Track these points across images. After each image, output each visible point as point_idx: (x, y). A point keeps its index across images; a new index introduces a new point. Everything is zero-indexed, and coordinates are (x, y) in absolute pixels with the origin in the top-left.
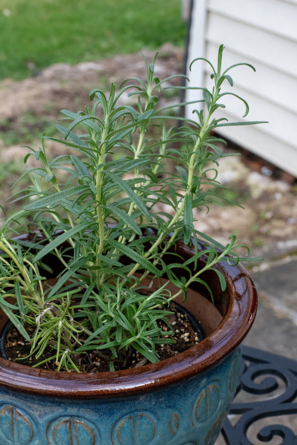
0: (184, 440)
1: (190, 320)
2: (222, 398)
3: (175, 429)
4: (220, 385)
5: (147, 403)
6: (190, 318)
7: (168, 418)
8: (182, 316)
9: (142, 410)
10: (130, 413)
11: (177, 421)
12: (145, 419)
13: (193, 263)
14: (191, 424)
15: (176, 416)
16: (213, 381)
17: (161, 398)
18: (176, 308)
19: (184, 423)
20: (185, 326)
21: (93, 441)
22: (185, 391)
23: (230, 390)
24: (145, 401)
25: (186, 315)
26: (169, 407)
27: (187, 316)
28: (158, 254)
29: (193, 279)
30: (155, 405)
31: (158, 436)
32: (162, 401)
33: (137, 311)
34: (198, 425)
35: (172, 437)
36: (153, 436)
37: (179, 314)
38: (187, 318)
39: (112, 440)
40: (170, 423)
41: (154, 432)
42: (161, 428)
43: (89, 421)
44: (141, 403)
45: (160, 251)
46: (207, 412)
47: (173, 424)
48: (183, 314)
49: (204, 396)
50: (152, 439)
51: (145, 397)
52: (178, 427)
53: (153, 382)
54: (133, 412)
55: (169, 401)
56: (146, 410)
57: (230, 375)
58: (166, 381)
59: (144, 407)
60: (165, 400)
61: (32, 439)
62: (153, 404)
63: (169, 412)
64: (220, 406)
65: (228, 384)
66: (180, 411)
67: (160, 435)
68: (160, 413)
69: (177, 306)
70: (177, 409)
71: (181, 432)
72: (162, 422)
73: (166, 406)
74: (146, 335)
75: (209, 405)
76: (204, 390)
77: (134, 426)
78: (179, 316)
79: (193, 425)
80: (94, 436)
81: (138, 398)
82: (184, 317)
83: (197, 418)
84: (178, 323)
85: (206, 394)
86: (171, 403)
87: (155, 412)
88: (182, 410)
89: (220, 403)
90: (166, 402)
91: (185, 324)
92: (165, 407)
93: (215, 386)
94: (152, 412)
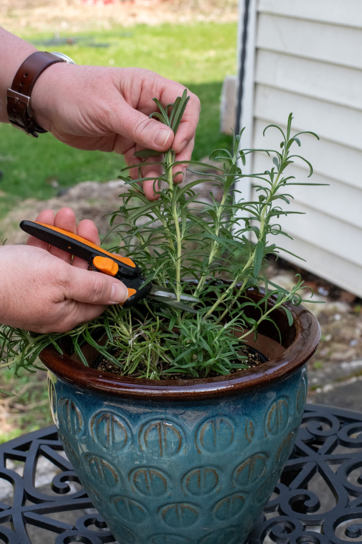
0: (258, 449)
1: (260, 358)
2: (291, 415)
3: (249, 436)
4: (289, 402)
5: (226, 409)
6: (261, 356)
7: (244, 425)
8: (253, 356)
9: (223, 415)
10: (212, 417)
11: (252, 429)
12: (225, 423)
13: (264, 303)
14: (264, 435)
15: (251, 424)
16: (283, 396)
17: (239, 405)
18: (247, 349)
19: (258, 432)
20: (256, 363)
21: (179, 443)
22: (259, 401)
23: (298, 409)
24: (225, 406)
25: (256, 355)
26: (246, 414)
27: (258, 355)
28: (233, 296)
29: (263, 317)
30: (234, 411)
31: (236, 442)
32: (239, 408)
33: (215, 337)
34: (269, 436)
35: (248, 445)
36: (232, 441)
37: (251, 354)
38: (257, 357)
39: (196, 443)
40: (246, 430)
41: (232, 437)
42: (238, 434)
43: (177, 424)
44: (221, 408)
45: (235, 293)
46: (278, 425)
47: (249, 431)
48: (254, 354)
49: (275, 409)
50: (230, 444)
51: (225, 402)
52: (252, 435)
53: (233, 386)
54: (214, 416)
55: (245, 409)
56: (225, 415)
57: (297, 395)
58: (244, 386)
59: (224, 412)
60: (242, 408)
61: (126, 443)
62: (232, 410)
63: (245, 419)
64: (290, 423)
65: (296, 404)
66: (254, 419)
67: (237, 440)
68: (237, 419)
69: (248, 348)
70: (252, 417)
71: (255, 441)
72: (239, 428)
73: (243, 414)
74: (224, 356)
75: (279, 419)
76: (275, 403)
77: (215, 430)
78: (250, 357)
79: (266, 436)
80: (181, 438)
81: (219, 403)
82: (255, 356)
83: (269, 429)
84: (250, 361)
85: (277, 408)
86: (247, 411)
87: (233, 418)
88: (256, 419)
89: (289, 420)
90: (243, 409)
91: (256, 362)
92: (241, 413)
93: (284, 402)
94: (230, 418)
